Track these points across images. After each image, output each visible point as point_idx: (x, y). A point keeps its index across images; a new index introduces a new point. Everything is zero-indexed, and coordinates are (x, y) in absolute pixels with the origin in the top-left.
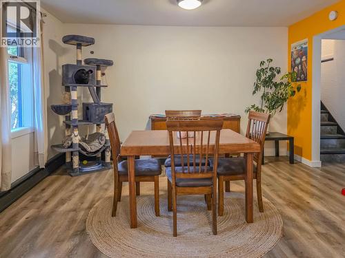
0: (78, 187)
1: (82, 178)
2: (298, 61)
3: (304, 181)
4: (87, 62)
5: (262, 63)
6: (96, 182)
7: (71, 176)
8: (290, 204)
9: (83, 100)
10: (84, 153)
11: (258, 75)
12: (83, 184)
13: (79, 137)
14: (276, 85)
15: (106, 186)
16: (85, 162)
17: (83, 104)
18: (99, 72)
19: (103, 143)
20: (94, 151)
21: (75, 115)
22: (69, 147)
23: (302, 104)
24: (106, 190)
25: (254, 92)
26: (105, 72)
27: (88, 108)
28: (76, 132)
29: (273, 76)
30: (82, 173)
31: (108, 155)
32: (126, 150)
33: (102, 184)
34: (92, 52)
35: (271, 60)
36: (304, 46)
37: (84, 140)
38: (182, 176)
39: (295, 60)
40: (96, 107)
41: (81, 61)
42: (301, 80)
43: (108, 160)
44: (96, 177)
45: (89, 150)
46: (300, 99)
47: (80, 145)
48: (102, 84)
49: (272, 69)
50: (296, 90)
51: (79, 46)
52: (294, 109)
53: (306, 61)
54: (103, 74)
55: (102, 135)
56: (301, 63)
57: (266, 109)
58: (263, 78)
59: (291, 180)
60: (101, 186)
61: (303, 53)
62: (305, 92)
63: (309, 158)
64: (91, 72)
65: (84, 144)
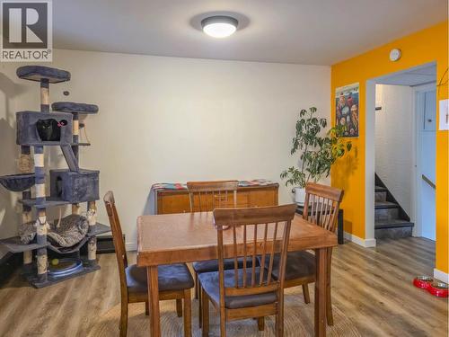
0: (50, 306)
1: (54, 290)
2: (346, 110)
3: (364, 270)
4: (58, 107)
5: (303, 112)
6: (79, 295)
7: (36, 288)
8: (360, 307)
9: (51, 166)
10: (55, 249)
11: (299, 127)
12: (57, 300)
13: (47, 226)
14: (320, 142)
15: (95, 302)
16: (56, 262)
17: (51, 171)
18: (76, 123)
19: (85, 231)
20: (71, 244)
21: (41, 190)
22: (31, 243)
23: (352, 166)
24: (98, 308)
25: (293, 151)
26: (85, 122)
27: (59, 179)
28: (43, 219)
29: (318, 129)
30: (52, 280)
31: (93, 248)
32: (147, 258)
33: (88, 298)
34: (66, 93)
35: (315, 109)
36: (354, 92)
37: (54, 228)
38: (235, 293)
39: (341, 110)
40: (74, 177)
41: (48, 106)
42: (349, 136)
43: (92, 256)
44: (77, 286)
45: (64, 243)
46: (350, 160)
47: (49, 238)
48: (80, 141)
49: (314, 120)
50: (345, 148)
51: (45, 83)
52: (340, 172)
53: (357, 111)
54: (81, 126)
55: (83, 219)
56: (350, 113)
57: (307, 173)
58: (304, 131)
59: (349, 269)
60: (88, 302)
61: (353, 101)
62: (356, 152)
63: (362, 236)
64: (65, 122)
65: (55, 236)
